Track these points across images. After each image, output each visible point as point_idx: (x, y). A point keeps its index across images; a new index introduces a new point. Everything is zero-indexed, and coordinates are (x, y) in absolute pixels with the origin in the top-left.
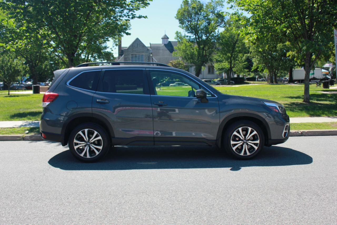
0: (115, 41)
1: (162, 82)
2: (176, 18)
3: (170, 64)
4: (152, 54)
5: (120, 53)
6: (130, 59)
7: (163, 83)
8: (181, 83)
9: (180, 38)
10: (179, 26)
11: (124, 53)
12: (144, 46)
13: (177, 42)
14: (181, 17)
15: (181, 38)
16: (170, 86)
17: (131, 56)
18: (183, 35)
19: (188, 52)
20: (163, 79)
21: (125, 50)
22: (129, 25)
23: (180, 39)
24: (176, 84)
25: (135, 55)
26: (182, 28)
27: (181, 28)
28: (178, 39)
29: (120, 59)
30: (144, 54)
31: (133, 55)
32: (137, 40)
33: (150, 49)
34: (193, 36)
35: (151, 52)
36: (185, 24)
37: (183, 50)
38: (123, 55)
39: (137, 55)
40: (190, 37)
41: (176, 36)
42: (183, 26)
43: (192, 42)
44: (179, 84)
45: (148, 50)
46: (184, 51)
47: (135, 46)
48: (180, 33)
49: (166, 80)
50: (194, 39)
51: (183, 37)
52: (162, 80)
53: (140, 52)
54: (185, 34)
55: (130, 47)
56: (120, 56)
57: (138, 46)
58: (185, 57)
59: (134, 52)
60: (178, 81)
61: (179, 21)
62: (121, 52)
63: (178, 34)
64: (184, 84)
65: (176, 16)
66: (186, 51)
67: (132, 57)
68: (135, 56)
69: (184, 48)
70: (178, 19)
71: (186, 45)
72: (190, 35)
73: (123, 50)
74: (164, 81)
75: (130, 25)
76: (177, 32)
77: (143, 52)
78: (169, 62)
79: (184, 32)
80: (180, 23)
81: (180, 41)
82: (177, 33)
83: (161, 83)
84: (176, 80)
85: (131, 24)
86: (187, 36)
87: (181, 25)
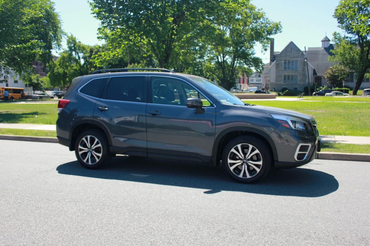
0: (264, 46)
1: (318, 90)
2: (334, 17)
3: (329, 70)
4: (307, 59)
5: (272, 59)
6: (282, 65)
7: (319, 92)
8: (339, 92)
9: (338, 40)
10: (338, 26)
11: (276, 58)
12: (298, 50)
13: (335, 44)
14: (340, 15)
15: (340, 40)
16: (326, 95)
17: (283, 62)
18: (343, 36)
19: (347, 56)
20: (320, 88)
21: (278, 55)
22: (279, 27)
23: (338, 42)
24: (333, 93)
25: (288, 60)
26: (342, 29)
27: (340, 28)
28: (336, 41)
29: (271, 65)
30: (298, 59)
31: (286, 60)
32: (292, 43)
33: (305, 54)
34: (354, 37)
35: (306, 57)
36: (345, 23)
37: (341, 53)
38: (275, 61)
39: (290, 60)
40: (350, 38)
41: (333, 38)
42: (343, 25)
43: (353, 44)
44: (337, 94)
45: (303, 54)
46: (342, 55)
47: (288, 51)
48: (338, 34)
49: (323, 89)
50: (355, 40)
51: (342, 39)
52: (318, 88)
53: (294, 57)
54: (344, 35)
55: (283, 51)
56: (272, 62)
57: (292, 50)
58: (343, 62)
59: (287, 57)
60: (338, 90)
61: (338, 20)
62: (273, 57)
63: (336, 36)
64: (342, 94)
65: (334, 15)
66: (345, 55)
67: (285, 63)
68: (288, 62)
69: (342, 52)
70: (336, 17)
71: (344, 48)
72: (350, 35)
73: (275, 55)
74: (320, 89)
75: (281, 28)
76: (335, 32)
77: (297, 57)
78: (328, 69)
79: (345, 32)
80: (339, 22)
81: (339, 43)
82: (335, 34)
83: (317, 92)
84: (335, 89)
85: (282, 26)
86: (347, 37)
87: (341, 24)
